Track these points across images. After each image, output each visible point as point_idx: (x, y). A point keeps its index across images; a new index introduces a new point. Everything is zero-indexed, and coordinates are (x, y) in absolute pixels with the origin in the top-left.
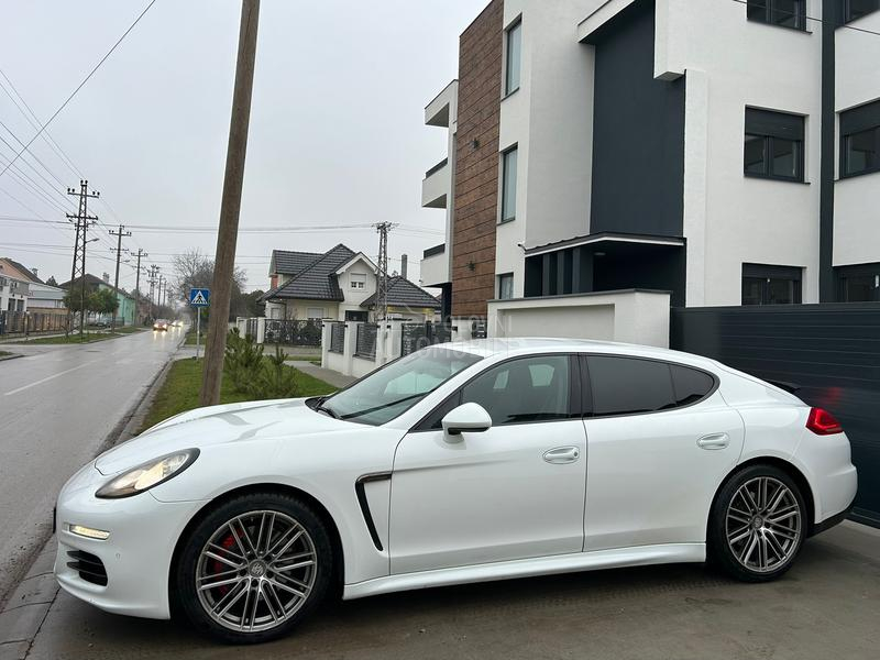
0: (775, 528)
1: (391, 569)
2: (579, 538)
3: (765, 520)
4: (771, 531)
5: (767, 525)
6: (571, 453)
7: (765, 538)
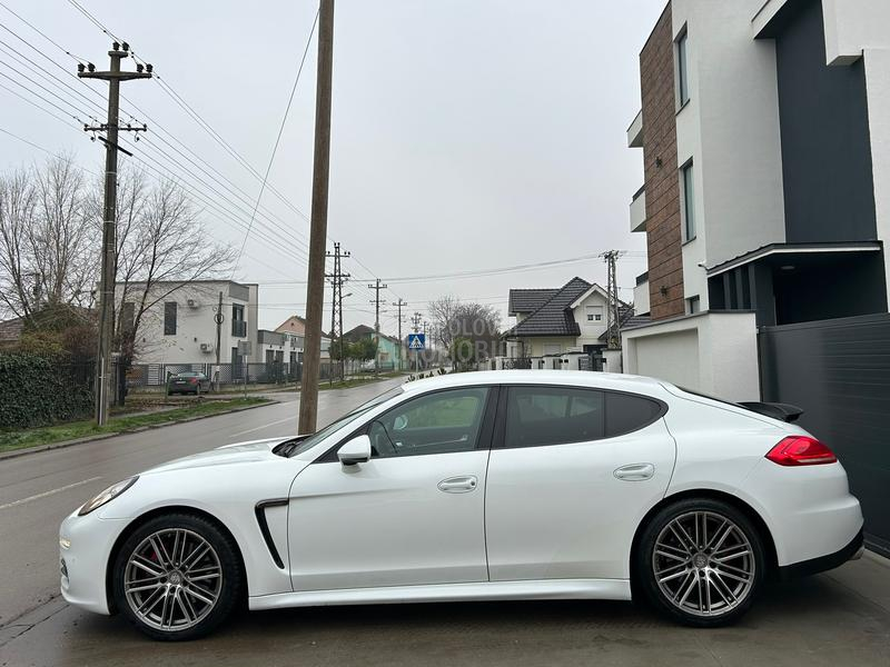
0: (721, 568)
1: (293, 586)
2: (483, 567)
3: (709, 559)
4: (717, 572)
5: (713, 565)
6: (468, 482)
7: (708, 579)
